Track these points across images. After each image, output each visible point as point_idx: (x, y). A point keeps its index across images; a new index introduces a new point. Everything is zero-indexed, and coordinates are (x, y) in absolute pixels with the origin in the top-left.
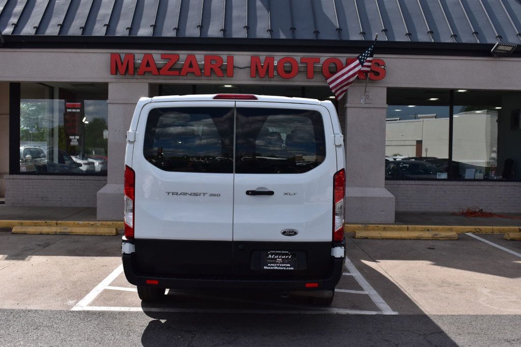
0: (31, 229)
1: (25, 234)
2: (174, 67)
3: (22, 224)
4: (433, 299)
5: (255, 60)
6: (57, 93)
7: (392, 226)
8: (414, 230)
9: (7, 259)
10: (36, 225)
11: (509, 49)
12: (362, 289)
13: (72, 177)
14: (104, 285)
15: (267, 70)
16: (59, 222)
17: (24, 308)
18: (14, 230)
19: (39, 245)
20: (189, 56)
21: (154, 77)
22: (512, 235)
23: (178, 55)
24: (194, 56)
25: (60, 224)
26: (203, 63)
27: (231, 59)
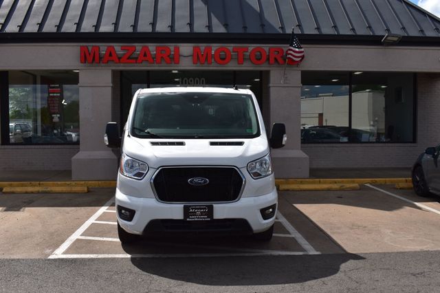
0: (18, 189)
1: (13, 193)
2: (131, 57)
3: (11, 185)
4: (347, 239)
5: (196, 50)
6: (39, 80)
7: (307, 180)
8: (325, 183)
9: (5, 210)
10: (22, 186)
11: (396, 39)
12: (289, 233)
13: (53, 146)
14: (77, 235)
15: (206, 57)
16: (41, 182)
17: (8, 258)
18: (4, 190)
19: (25, 202)
20: (143, 47)
21: (116, 65)
22: (401, 185)
23: (135, 47)
24: (147, 47)
25: (43, 184)
26: (155, 52)
27: (177, 49)
